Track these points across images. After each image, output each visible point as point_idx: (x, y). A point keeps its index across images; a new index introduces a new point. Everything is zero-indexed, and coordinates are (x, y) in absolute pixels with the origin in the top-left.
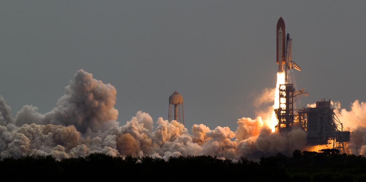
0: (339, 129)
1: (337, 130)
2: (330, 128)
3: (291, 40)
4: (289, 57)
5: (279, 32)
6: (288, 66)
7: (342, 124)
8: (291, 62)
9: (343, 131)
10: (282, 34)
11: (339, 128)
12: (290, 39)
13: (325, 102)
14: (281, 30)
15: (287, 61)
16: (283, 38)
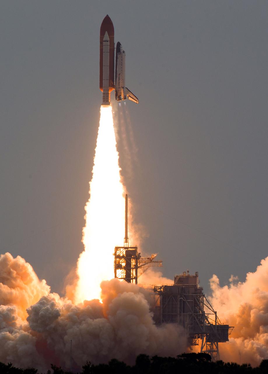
0: (210, 321)
1: (207, 322)
2: (197, 320)
3: (124, 52)
4: (121, 81)
5: (104, 39)
6: (118, 95)
7: (216, 313)
8: (123, 88)
9: (217, 324)
10: (109, 43)
11: (211, 319)
12: (122, 51)
13: (188, 277)
14: (107, 37)
15: (117, 86)
16: (110, 49)
